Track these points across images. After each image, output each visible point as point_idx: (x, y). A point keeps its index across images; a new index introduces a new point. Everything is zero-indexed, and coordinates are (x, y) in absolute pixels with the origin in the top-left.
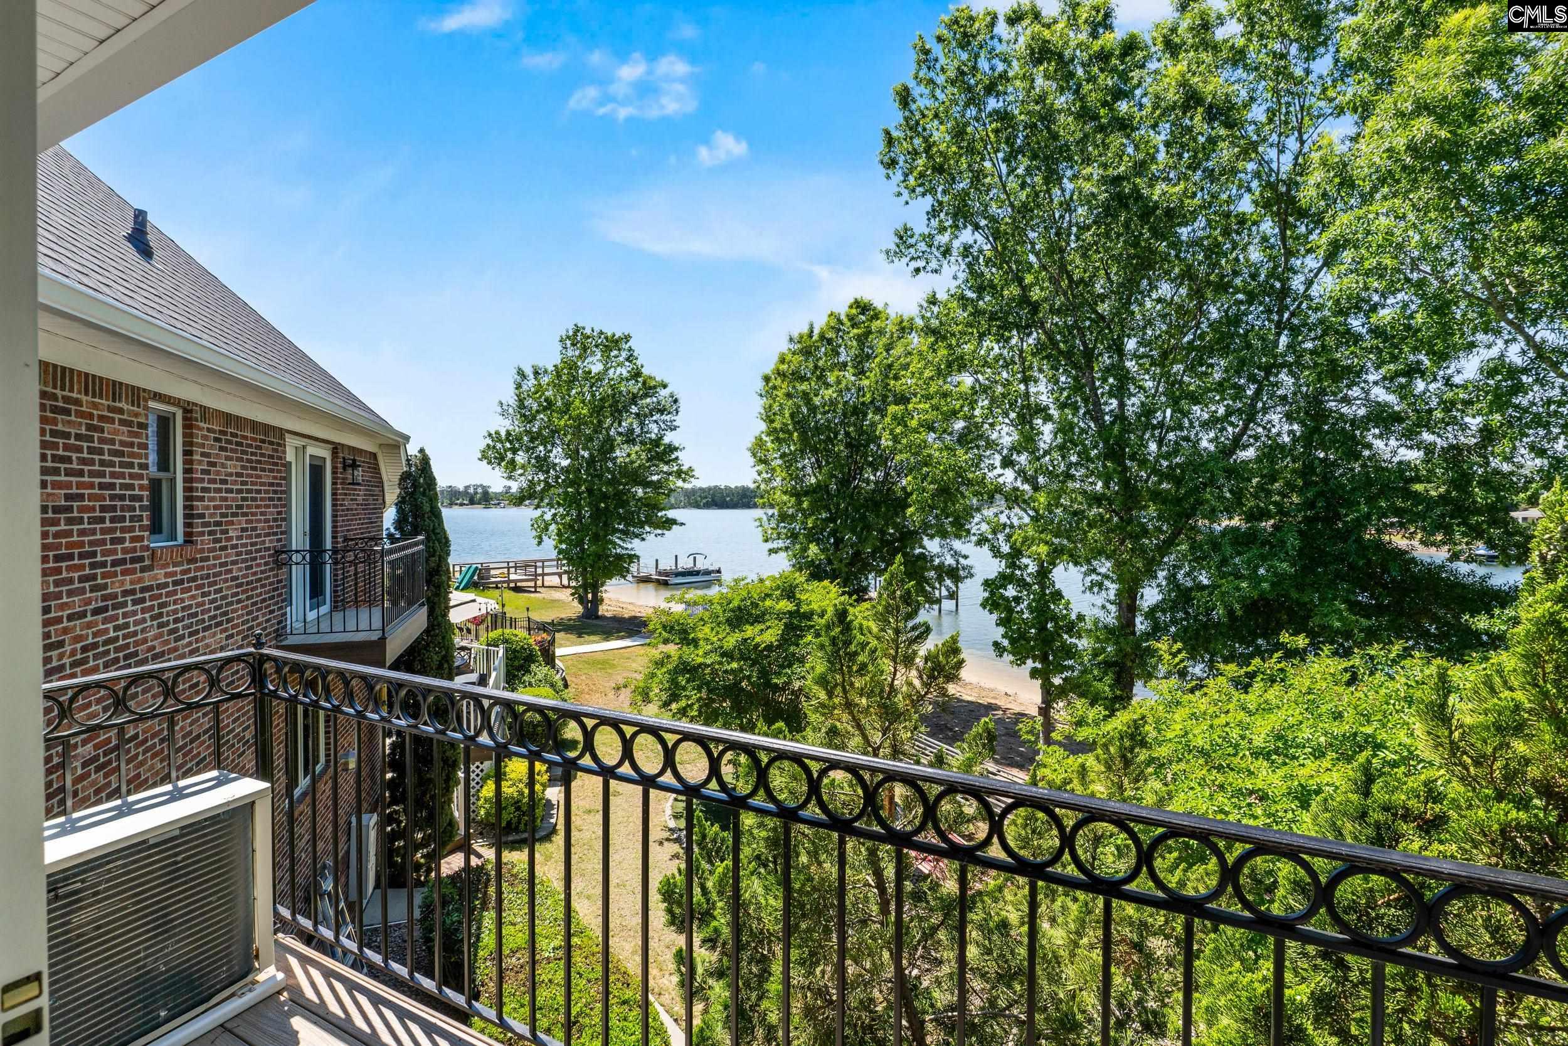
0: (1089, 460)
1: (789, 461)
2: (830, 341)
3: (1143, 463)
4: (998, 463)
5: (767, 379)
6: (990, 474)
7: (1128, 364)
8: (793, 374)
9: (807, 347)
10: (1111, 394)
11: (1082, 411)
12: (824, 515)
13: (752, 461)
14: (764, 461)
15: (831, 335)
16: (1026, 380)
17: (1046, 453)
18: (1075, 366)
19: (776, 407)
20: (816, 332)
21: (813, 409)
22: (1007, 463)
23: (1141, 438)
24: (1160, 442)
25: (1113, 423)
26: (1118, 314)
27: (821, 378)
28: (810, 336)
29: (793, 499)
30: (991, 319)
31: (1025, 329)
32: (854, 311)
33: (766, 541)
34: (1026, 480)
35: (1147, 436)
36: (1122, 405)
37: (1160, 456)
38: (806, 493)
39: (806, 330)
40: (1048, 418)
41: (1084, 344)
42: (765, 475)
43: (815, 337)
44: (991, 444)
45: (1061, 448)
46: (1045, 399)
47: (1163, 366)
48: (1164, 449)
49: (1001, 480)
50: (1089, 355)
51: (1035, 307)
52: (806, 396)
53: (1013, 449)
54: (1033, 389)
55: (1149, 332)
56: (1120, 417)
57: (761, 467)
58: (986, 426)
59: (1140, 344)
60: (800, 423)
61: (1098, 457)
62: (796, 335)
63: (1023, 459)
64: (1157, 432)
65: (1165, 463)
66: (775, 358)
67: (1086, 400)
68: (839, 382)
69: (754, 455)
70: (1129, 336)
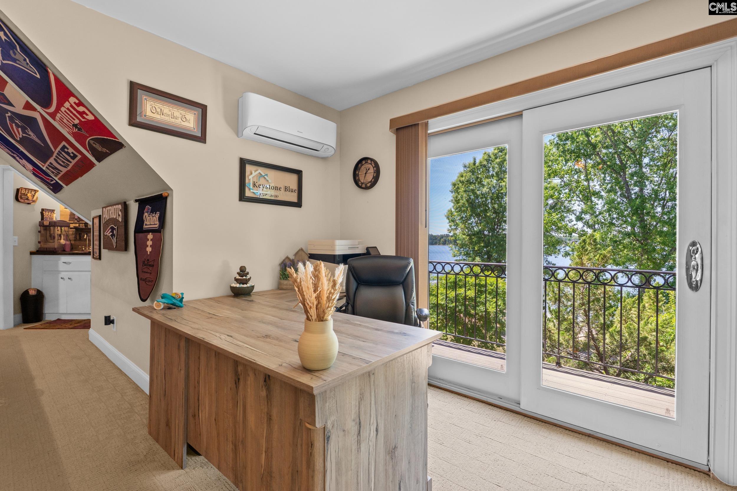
0: (623, 216)
1: (465, 220)
2: (485, 166)
3: (653, 217)
4: (574, 219)
5: (454, 185)
6: (569, 224)
7: (644, 170)
8: (467, 181)
9: (473, 169)
10: (635, 185)
11: (619, 193)
12: (482, 245)
13: (448, 221)
14: (453, 221)
15: (485, 163)
16: (587, 180)
17: (600, 213)
18: (616, 172)
19: (459, 197)
20: (478, 162)
21: (477, 197)
22: (579, 219)
23: (653, 205)
24: (663, 207)
25: (636, 198)
26: (639, 147)
27: (480, 183)
28: (474, 164)
29: (468, 237)
30: (571, 153)
31: (588, 156)
32: (496, 151)
33: (455, 256)
34: (589, 226)
35: (656, 204)
36: (641, 190)
37: (663, 213)
38: (474, 235)
39: (472, 161)
40: (601, 197)
41: (621, 161)
42: (453, 227)
43: (477, 164)
44: (569, 211)
45: (609, 210)
46: (597, 188)
47: (664, 170)
48: (666, 210)
49: (575, 227)
50: (623, 167)
51: (594, 146)
52: (473, 191)
53: (582, 212)
54: (591, 184)
55: (657, 155)
56: (641, 195)
57: (452, 224)
58: (566, 202)
59: (651, 160)
60: (471, 204)
61: (628, 215)
62: (467, 165)
63: (587, 217)
64: (661, 202)
65: (666, 217)
66: (458, 175)
67: (621, 188)
68: (488, 184)
69: (448, 218)
70: (645, 157)
